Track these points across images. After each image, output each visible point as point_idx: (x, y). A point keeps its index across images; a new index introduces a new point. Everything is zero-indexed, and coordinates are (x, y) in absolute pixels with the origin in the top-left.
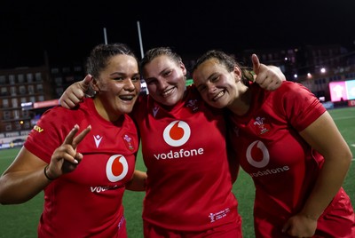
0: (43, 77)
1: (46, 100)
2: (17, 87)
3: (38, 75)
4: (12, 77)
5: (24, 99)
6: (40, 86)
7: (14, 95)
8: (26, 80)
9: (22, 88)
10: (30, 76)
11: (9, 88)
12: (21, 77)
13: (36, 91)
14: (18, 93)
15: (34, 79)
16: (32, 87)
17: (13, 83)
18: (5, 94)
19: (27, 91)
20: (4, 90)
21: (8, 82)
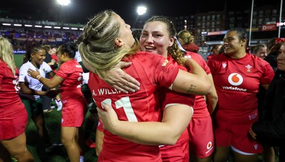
0: (221, 17)
1: (220, 30)
2: (206, 23)
3: (218, 16)
4: (204, 17)
5: (208, 30)
6: (218, 23)
8: (211, 19)
9: (208, 23)
10: (213, 17)
11: (201, 23)
12: (209, 17)
13: (216, 25)
14: (206, 26)
15: (216, 18)
16: (213, 23)
18: (199, 27)
19: (211, 25)
20: (199, 24)
21: (201, 20)
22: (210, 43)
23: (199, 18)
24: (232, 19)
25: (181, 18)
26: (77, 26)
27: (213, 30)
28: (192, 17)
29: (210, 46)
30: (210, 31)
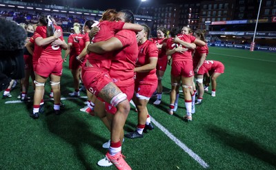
0: (229, 6)
1: (227, 20)
2: (212, 12)
3: (226, 4)
4: (210, 6)
5: (214, 19)
6: (225, 12)
7: (209, 16)
8: (218, 8)
9: (214, 12)
10: (221, 5)
11: (207, 12)
12: (215, 6)
13: (222, 14)
14: (211, 15)
15: (223, 7)
16: (220, 12)
17: (210, 9)
19: (217, 15)
20: (204, 13)
21: (207, 8)
22: (213, 33)
23: (205, 6)
24: (242, 9)
25: (187, 5)
26: (82, 10)
27: (219, 19)
28: (198, 5)
29: (213, 36)
30: (216, 21)
